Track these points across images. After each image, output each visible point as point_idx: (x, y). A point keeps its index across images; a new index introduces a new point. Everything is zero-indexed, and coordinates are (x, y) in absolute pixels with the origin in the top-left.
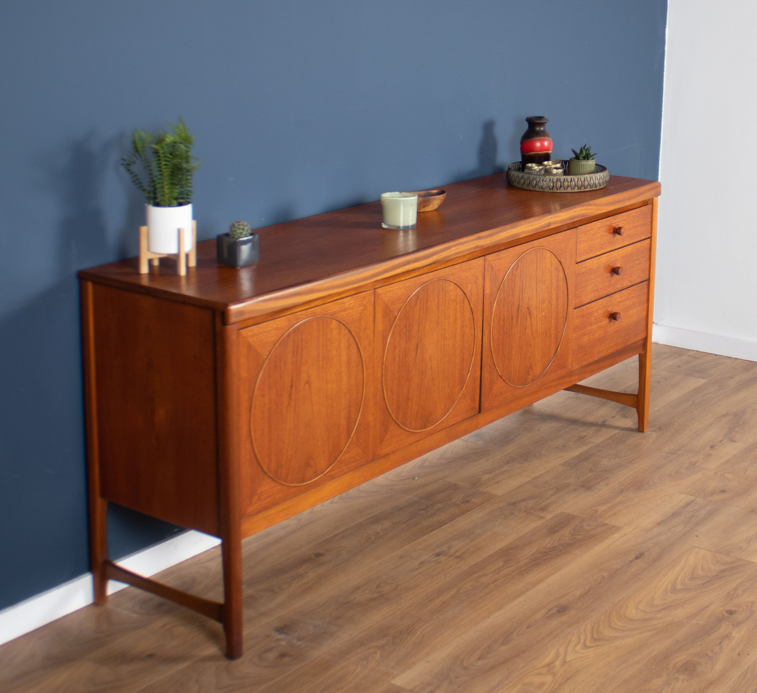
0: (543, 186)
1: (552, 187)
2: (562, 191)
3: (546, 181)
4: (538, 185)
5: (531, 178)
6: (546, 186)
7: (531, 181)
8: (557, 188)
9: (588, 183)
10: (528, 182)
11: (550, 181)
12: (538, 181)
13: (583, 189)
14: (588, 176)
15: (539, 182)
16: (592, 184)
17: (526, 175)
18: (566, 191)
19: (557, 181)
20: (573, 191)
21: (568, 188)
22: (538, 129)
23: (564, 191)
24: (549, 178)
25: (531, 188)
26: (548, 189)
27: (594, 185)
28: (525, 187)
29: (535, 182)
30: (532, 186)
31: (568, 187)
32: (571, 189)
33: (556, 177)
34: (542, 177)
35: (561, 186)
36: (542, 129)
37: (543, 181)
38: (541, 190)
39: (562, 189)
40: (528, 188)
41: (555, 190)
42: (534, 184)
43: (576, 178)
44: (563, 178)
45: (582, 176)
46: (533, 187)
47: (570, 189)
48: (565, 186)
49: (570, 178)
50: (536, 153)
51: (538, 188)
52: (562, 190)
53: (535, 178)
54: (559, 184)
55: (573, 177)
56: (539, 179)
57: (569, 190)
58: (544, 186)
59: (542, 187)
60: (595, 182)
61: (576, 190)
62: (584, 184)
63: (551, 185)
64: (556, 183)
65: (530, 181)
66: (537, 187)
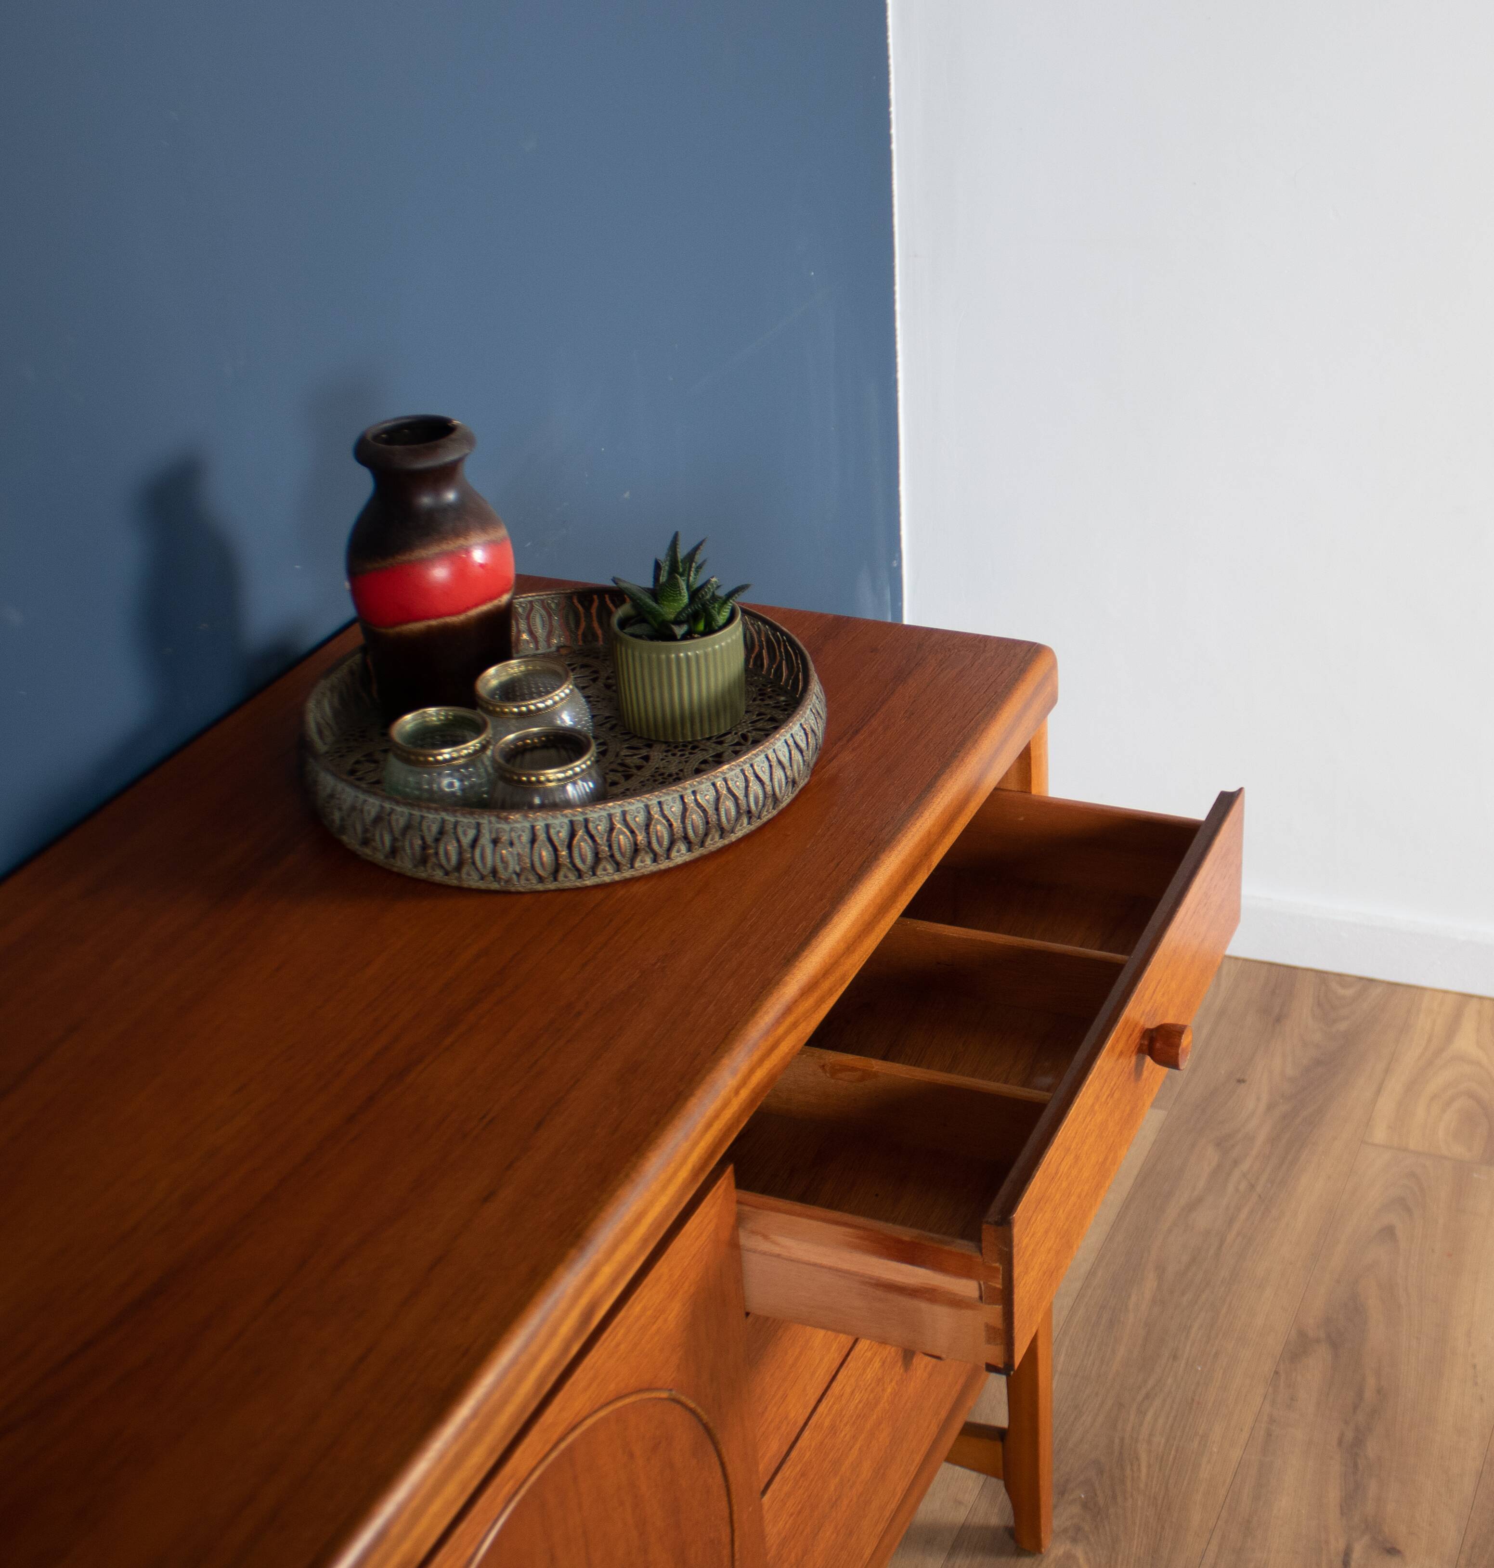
0: (500, 867)
1: (550, 866)
2: (607, 879)
3: (512, 844)
4: (474, 863)
5: (429, 830)
6: (514, 866)
7: (429, 840)
8: (578, 870)
9: (737, 805)
10: (417, 849)
11: (533, 840)
12: (466, 841)
13: (715, 843)
14: (731, 769)
15: (478, 852)
16: (756, 803)
17: (399, 809)
18: (628, 874)
19: (572, 835)
20: (664, 865)
21: (639, 858)
22: (426, 500)
23: (617, 877)
24: (527, 825)
25: (438, 876)
26: (527, 880)
27: (770, 801)
28: (405, 864)
29: (452, 848)
30: (441, 866)
31: (636, 850)
32: (655, 860)
33: (566, 816)
34: (488, 822)
35: (597, 858)
36: (451, 496)
37: (495, 842)
38: (495, 886)
39: (605, 870)
40: (423, 875)
41: (568, 880)
42: (448, 859)
43: (670, 798)
44: (604, 813)
45: (700, 783)
46: (447, 873)
47: (648, 861)
48: (618, 856)
49: (642, 805)
50: (433, 623)
51: (475, 876)
52: (607, 874)
53: (449, 827)
54: (586, 847)
55: (652, 799)
56: (471, 833)
57: (645, 865)
58: (506, 868)
59: (494, 872)
60: (769, 789)
61: (681, 855)
62: (719, 820)
63: (542, 864)
64: (570, 847)
65: (425, 847)
66: (469, 874)
